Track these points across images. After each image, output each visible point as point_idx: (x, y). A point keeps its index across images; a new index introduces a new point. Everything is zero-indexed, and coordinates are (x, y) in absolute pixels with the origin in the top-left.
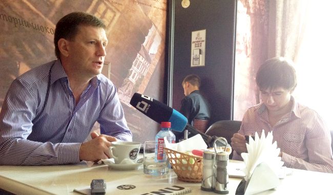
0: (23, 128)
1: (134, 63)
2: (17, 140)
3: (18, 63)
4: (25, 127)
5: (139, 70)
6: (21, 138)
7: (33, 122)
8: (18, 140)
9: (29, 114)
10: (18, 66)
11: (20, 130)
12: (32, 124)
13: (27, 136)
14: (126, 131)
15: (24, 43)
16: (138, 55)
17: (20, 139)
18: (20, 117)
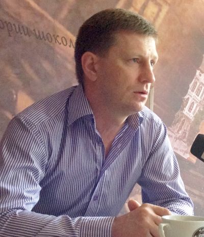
0: (25, 194)
1: (191, 85)
2: (17, 213)
3: (14, 92)
4: (29, 192)
5: (199, 98)
6: (23, 209)
7: (41, 184)
8: (18, 211)
9: (35, 171)
10: (15, 96)
11: (22, 197)
12: (39, 188)
13: (32, 206)
14: (184, 199)
15: (22, 61)
16: (198, 72)
17: (20, 211)
18: (21, 177)
